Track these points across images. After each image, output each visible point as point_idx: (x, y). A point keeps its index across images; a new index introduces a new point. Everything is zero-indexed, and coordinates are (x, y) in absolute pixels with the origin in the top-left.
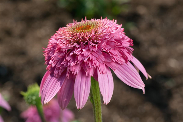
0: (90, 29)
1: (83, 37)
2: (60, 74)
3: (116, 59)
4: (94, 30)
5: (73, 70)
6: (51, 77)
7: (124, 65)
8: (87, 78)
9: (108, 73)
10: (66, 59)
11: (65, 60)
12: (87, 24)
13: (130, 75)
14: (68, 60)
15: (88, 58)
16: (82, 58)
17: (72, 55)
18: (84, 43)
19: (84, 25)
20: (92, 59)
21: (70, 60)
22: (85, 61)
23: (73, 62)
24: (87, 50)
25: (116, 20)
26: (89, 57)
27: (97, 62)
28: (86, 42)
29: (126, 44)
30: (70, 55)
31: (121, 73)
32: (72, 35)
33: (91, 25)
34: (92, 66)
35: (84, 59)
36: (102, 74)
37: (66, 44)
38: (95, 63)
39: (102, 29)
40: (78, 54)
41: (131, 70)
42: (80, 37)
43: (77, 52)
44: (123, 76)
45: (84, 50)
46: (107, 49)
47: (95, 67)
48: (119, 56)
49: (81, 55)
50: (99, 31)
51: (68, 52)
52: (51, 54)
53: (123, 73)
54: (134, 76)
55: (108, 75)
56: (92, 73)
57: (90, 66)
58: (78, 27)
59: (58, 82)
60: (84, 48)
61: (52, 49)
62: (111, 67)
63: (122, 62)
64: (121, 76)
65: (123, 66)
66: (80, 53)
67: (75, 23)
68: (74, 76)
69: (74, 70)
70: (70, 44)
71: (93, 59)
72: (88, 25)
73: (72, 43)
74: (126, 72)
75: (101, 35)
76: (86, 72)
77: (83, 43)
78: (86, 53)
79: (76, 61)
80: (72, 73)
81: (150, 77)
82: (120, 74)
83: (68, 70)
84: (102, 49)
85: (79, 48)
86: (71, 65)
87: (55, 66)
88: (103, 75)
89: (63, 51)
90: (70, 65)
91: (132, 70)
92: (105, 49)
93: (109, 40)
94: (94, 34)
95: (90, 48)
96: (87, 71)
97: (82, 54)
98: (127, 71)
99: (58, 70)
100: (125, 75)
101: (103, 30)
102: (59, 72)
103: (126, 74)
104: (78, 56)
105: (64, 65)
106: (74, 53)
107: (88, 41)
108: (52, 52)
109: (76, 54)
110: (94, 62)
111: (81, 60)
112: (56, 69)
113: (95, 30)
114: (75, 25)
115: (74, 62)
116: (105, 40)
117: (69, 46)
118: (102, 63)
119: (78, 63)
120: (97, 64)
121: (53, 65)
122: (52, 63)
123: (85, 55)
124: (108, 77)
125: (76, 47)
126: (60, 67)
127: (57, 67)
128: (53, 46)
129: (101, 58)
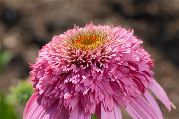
0: (96, 43)
1: (84, 59)
2: (49, 105)
3: (128, 92)
4: (100, 47)
5: (67, 104)
6: (38, 105)
7: (140, 99)
8: (86, 115)
9: (115, 111)
10: (59, 87)
11: (57, 88)
12: (92, 33)
13: (147, 114)
14: (61, 90)
15: (88, 90)
16: (81, 89)
17: (67, 82)
18: (85, 68)
19: (88, 35)
20: (94, 91)
21: (64, 90)
22: (84, 93)
23: (67, 93)
24: (88, 77)
25: (133, 30)
26: (90, 88)
27: (102, 94)
28: (88, 65)
29: (144, 67)
30: (65, 83)
31: (135, 109)
32: (69, 52)
33: (98, 36)
34: (94, 101)
35: (84, 91)
36: (107, 111)
37: (61, 66)
38: (98, 97)
39: (112, 47)
40: (75, 83)
41: (148, 107)
42: (80, 57)
43: (74, 80)
44: (137, 113)
45: (84, 77)
46: (116, 78)
47: (98, 103)
48: (132, 87)
49: (79, 85)
50: (107, 50)
51: (61, 78)
52: (39, 75)
53: (137, 110)
54: (152, 114)
55: (116, 113)
56: (93, 110)
57: (91, 101)
58: (79, 37)
59: (47, 114)
60: (85, 75)
61: (41, 68)
62: (121, 102)
63: (136, 95)
64: (134, 114)
65: (138, 100)
66: (79, 81)
67: (76, 29)
68: (68, 111)
69: (69, 104)
70: (65, 67)
71: (96, 91)
72: (94, 35)
73: (68, 65)
74: (141, 109)
75: (110, 57)
76: (85, 109)
77: (83, 67)
78: (87, 82)
79: (72, 92)
80: (66, 107)
81: (174, 107)
82: (132, 111)
83: (60, 102)
84: (110, 78)
85: (77, 74)
86: (65, 98)
87: (43, 94)
88: (109, 113)
89: (56, 75)
90: (63, 97)
91: (150, 107)
92: (114, 78)
93: (120, 64)
94: (100, 54)
95: (93, 75)
96: (86, 107)
97: (81, 83)
98: (143, 108)
99: (47, 100)
100: (139, 112)
101: (113, 49)
102: (48, 103)
103: (141, 111)
104: (75, 85)
105: (56, 96)
106: (70, 81)
107: (91, 64)
108: (41, 72)
109: (73, 82)
110: (96, 96)
111: (79, 91)
112: (44, 98)
113: (102, 47)
114: (76, 33)
115: (70, 93)
116: (114, 64)
117: (64, 70)
118: (109, 97)
119: (75, 94)
120: (102, 97)
121: (41, 92)
122: (39, 89)
123: (85, 85)
124: (116, 116)
125: (73, 71)
126: (49, 96)
127: (45, 95)
128: (42, 64)
129: (108, 90)
